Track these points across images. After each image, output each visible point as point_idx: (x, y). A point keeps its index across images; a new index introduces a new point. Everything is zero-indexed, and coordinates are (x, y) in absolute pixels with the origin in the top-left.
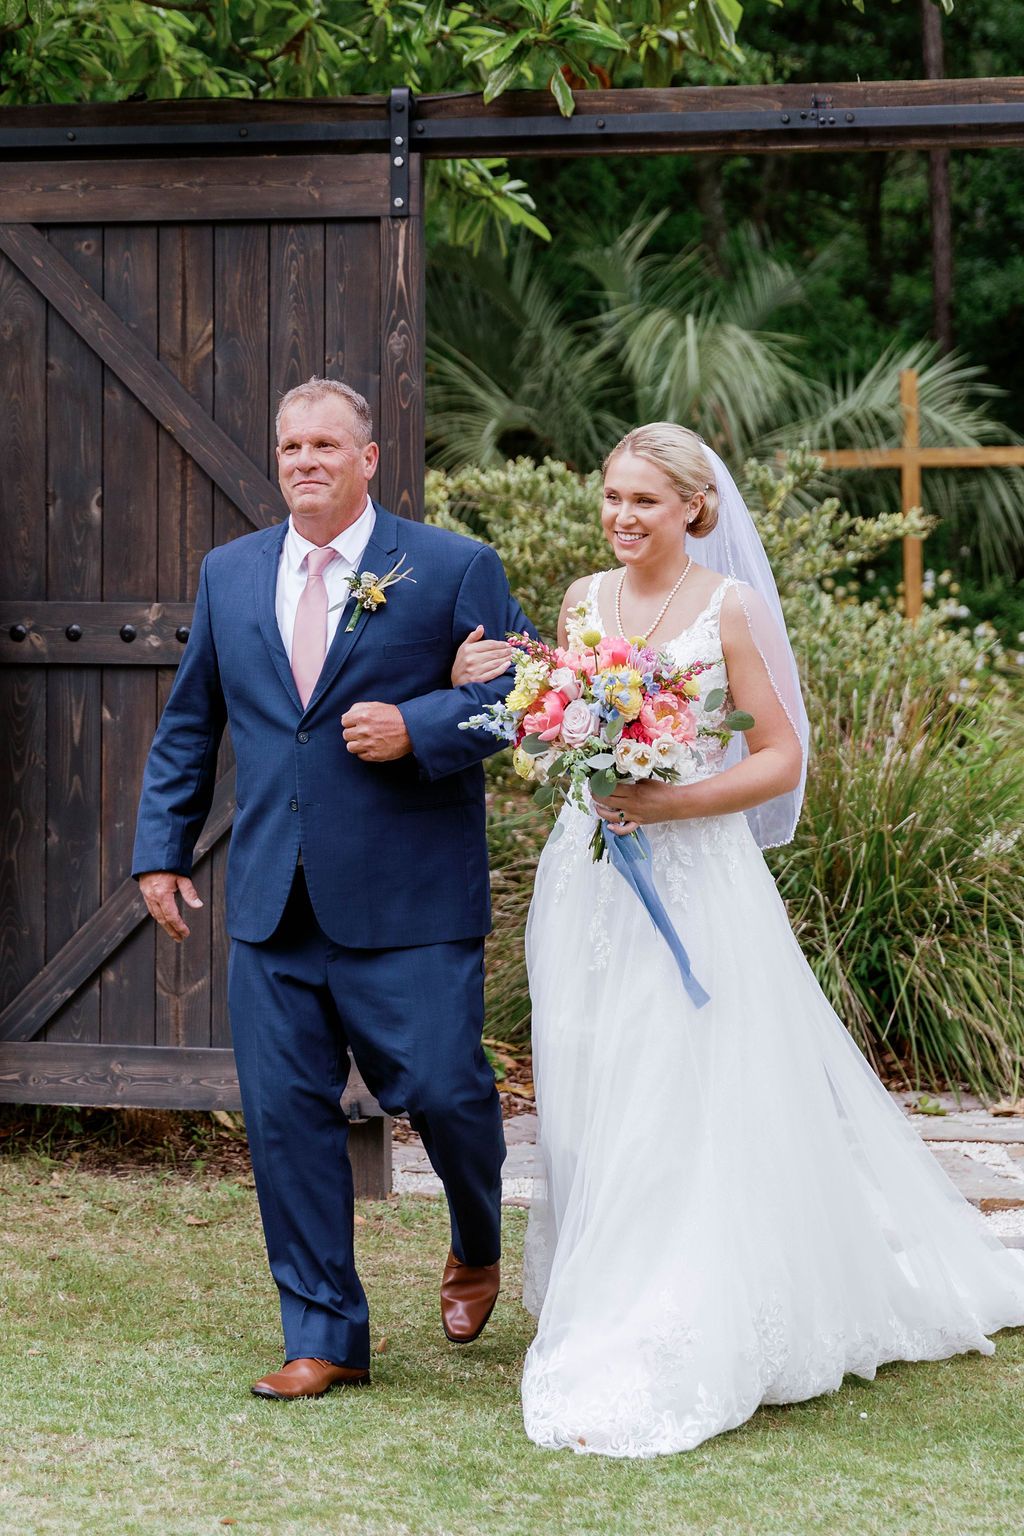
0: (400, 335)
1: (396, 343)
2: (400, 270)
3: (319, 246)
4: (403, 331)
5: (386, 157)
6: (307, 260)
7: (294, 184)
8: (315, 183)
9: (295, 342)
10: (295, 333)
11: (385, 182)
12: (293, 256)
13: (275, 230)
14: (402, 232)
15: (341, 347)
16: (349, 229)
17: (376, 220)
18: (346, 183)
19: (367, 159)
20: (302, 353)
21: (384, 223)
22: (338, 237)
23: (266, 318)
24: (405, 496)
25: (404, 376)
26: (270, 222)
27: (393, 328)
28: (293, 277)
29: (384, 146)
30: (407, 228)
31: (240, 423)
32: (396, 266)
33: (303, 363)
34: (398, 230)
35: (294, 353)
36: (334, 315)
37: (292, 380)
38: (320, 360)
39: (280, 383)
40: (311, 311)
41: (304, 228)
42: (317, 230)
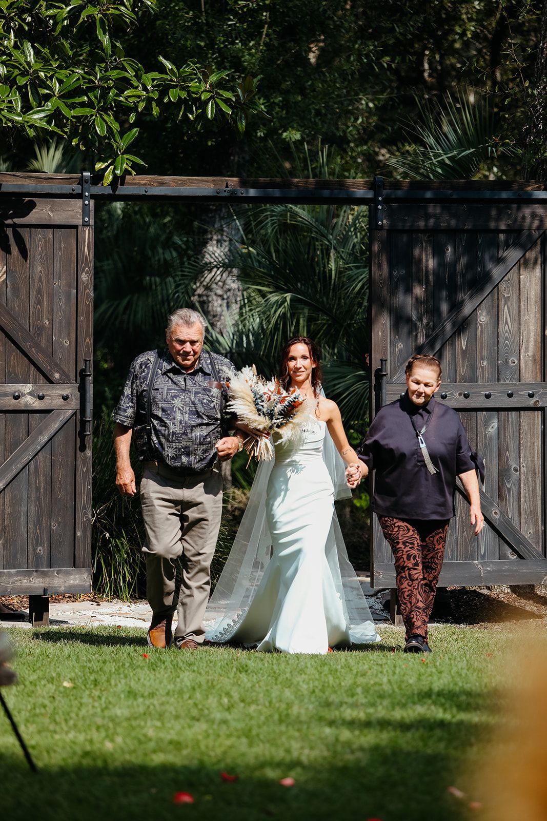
0: (86, 274)
1: (84, 277)
2: (86, 248)
3: (51, 236)
4: (88, 272)
5: (81, 201)
6: (46, 242)
7: (42, 210)
8: (52, 211)
9: (40, 276)
10: (41, 272)
11: (81, 211)
12: (40, 240)
13: (32, 229)
14: (87, 231)
15: (60, 278)
16: (63, 230)
17: (76, 227)
18: (64, 211)
19: (72, 201)
20: (44, 280)
21: (80, 228)
22: (59, 234)
23: (28, 265)
24: (87, 340)
25: (88, 290)
26: (30, 226)
27: (83, 271)
28: (40, 249)
29: (80, 196)
30: (89, 230)
31: (17, 308)
32: (85, 246)
33: (44, 284)
34: (85, 231)
35: (40, 280)
36: (57, 265)
37: (39, 291)
38: (51, 283)
39: (33, 293)
40: (47, 263)
41: (44, 229)
42: (50, 230)
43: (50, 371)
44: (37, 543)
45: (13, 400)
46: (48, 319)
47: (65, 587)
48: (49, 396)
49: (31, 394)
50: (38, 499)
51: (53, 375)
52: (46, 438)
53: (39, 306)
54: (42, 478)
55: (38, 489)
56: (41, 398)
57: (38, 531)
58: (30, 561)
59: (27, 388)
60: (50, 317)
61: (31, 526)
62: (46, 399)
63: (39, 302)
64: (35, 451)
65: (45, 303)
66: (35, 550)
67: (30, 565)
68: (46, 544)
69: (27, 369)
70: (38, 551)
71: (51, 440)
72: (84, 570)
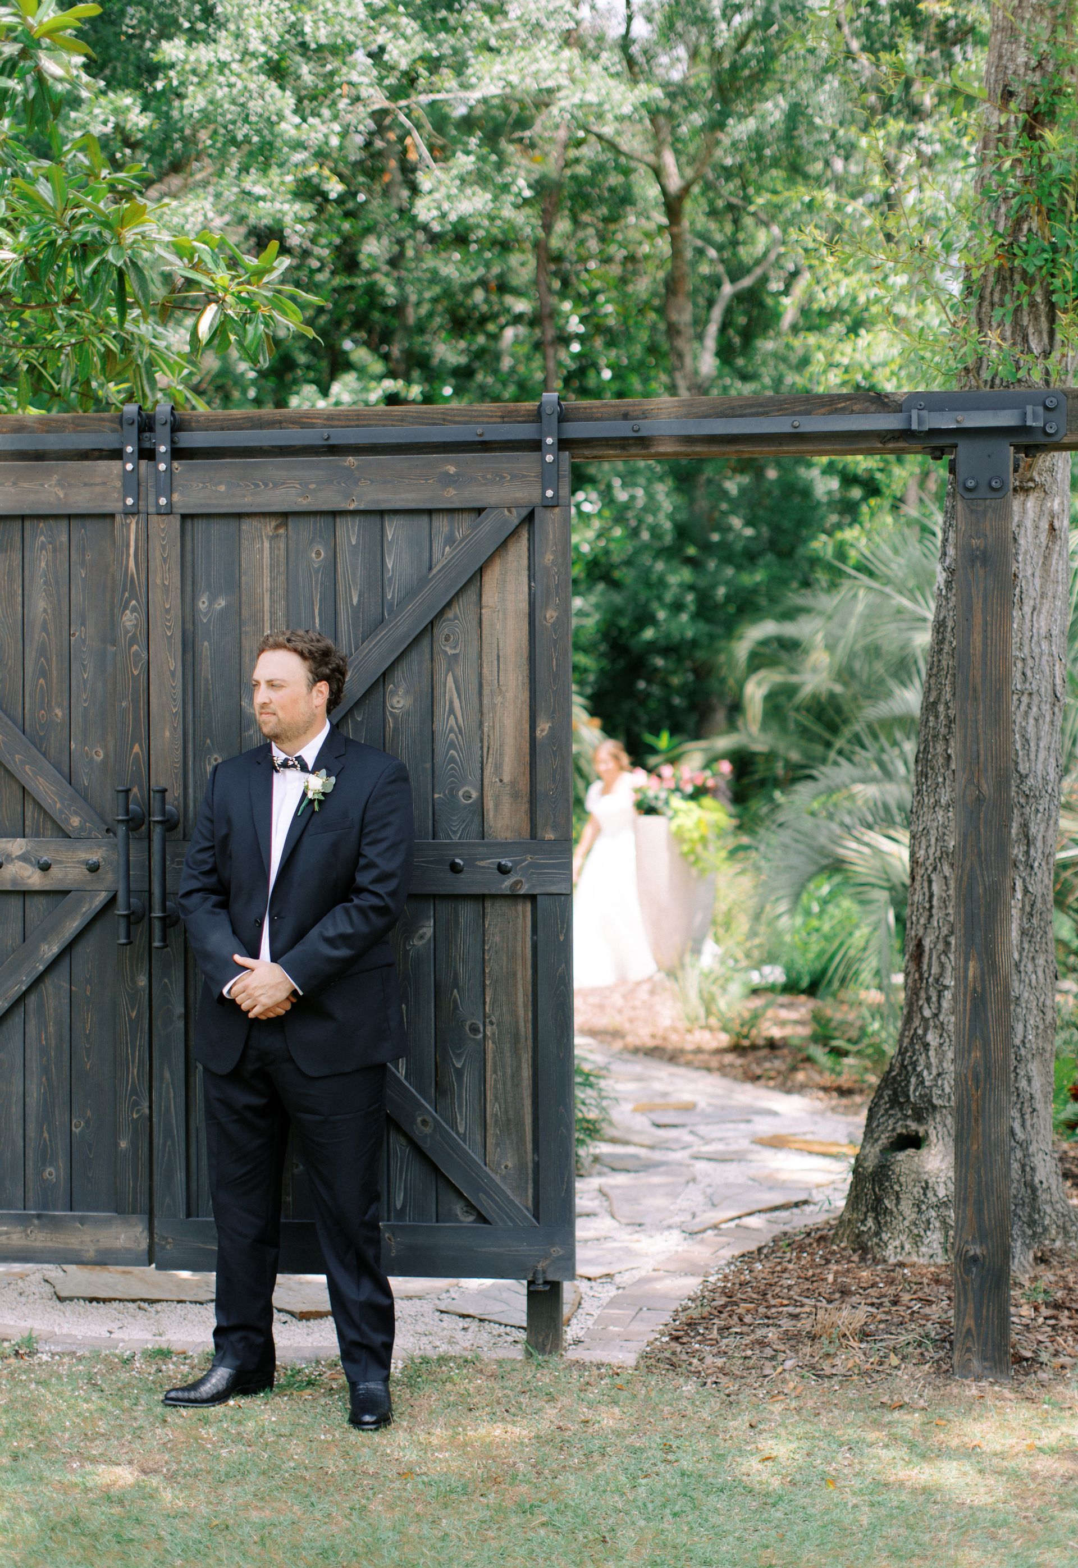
0: (131, 613)
1: (127, 618)
2: (132, 559)
3: (64, 538)
4: (134, 610)
5: (119, 463)
6: (54, 551)
7: (42, 485)
8: (63, 487)
9: (45, 619)
10: (45, 611)
11: (118, 484)
12: (43, 547)
13: (28, 524)
14: (133, 526)
15: (83, 624)
16: (89, 523)
17: (112, 516)
18: (84, 485)
19: (103, 465)
20: (51, 628)
21: (118, 518)
22: (81, 531)
23: (20, 598)
24: (136, 748)
25: (135, 647)
26: (24, 518)
27: (126, 608)
28: (43, 564)
29: (117, 454)
30: (138, 523)
32: (128, 556)
33: (52, 636)
34: (129, 526)
35: (45, 628)
36: (77, 597)
37: (43, 651)
38: (65, 634)
39: (32, 653)
40: (58, 593)
41: (52, 522)
42: (64, 523)
43: (61, 811)
44: (45, 1158)
46: (60, 706)
47: (97, 1251)
48: (60, 862)
49: (24, 858)
50: (46, 1070)
51: (67, 820)
52: (55, 949)
53: (41, 681)
54: (51, 1029)
55: (44, 1051)
56: (45, 868)
57: (46, 1135)
58: (30, 1194)
59: (17, 846)
60: (66, 703)
61: (32, 1126)
62: (55, 870)
63: (43, 672)
64: (34, 975)
65: (55, 674)
66: (40, 1173)
67: (30, 1203)
68: (62, 1163)
69: (19, 808)
70: (46, 1175)
71: (68, 950)
72: (134, 1218)
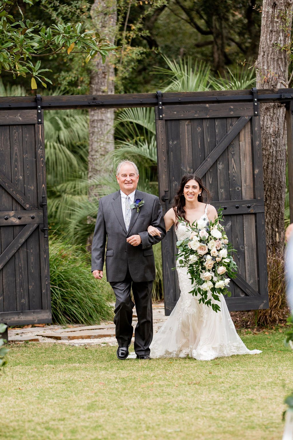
1: (40, 151)
3: (21, 130)
4: (42, 149)
5: (36, 110)
6: (18, 133)
7: (15, 116)
8: (21, 117)
9: (16, 152)
10: (16, 150)
11: (36, 116)
12: (15, 133)
13: (11, 127)
14: (40, 127)
15: (27, 153)
16: (28, 126)
17: (34, 125)
18: (27, 116)
19: (32, 111)
20: (18, 154)
21: (36, 125)
22: (25, 129)
23: (9, 147)
24: (43, 186)
25: (42, 159)
26: (9, 125)
27: (39, 148)
28: (15, 137)
29: (36, 108)
31: (4, 170)
32: (39, 135)
33: (18, 157)
35: (16, 155)
36: (25, 146)
37: (16, 160)
38: (22, 156)
39: (13, 161)
40: (19, 145)
41: (17, 126)
42: (20, 127)
43: (24, 203)
44: (22, 297)
45: (5, 220)
46: (21, 175)
47: (38, 320)
48: (24, 217)
50: (21, 273)
51: (25, 206)
52: (24, 240)
53: (16, 169)
54: (22, 262)
55: (20, 268)
56: (20, 218)
57: (22, 290)
58: (18, 307)
59: (12, 213)
60: (23, 174)
61: (18, 288)
62: (22, 219)
63: (16, 166)
64: (18, 248)
65: (19, 167)
66: (20, 301)
67: (18, 309)
68: (26, 297)
69: (11, 203)
70: (22, 301)
71: (26, 241)
72: (48, 311)
